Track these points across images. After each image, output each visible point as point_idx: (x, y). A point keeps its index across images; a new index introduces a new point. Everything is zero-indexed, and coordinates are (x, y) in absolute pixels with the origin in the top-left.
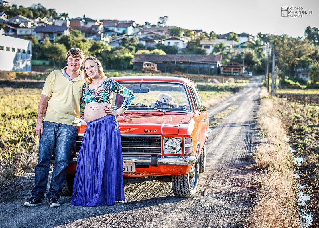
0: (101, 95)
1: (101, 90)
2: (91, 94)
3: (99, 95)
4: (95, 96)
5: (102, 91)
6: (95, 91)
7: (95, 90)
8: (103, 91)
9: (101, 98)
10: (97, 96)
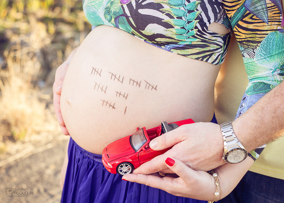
0: (158, 7)
4: (129, 6)
10: (139, 6)
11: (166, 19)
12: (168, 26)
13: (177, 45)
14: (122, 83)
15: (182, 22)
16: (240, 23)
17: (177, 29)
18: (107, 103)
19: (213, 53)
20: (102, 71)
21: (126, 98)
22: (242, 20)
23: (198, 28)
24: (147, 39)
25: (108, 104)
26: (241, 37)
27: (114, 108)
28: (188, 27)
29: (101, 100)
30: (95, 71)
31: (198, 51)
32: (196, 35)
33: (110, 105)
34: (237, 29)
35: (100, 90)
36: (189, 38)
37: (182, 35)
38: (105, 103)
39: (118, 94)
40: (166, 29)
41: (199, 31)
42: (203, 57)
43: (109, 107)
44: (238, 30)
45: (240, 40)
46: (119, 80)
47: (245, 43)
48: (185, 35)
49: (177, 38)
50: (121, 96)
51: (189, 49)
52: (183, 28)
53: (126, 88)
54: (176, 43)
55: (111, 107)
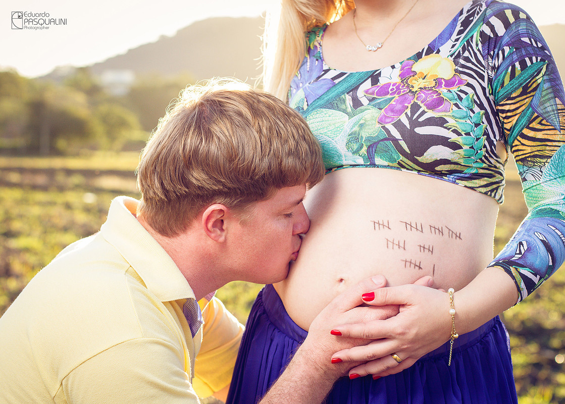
0: (441, 122)
1: (438, 82)
2: (357, 103)
3: (430, 114)
4: (399, 125)
5: (450, 84)
6: (382, 81)
7: (390, 77)
8: (455, 89)
9: (444, 141)
10: (415, 123)
11: (454, 138)
12: (455, 146)
13: (462, 175)
14: (422, 232)
15: (470, 139)
16: (526, 132)
17: (465, 150)
18: (411, 262)
19: (499, 186)
20: (389, 222)
21: (432, 252)
22: (528, 127)
23: (486, 148)
24: (422, 169)
25: (413, 263)
26: (525, 152)
27: (421, 268)
28: (477, 145)
29: (402, 260)
30: (379, 224)
31: (485, 183)
32: (483, 158)
33: (415, 265)
34: (520, 141)
35: (396, 247)
36: (476, 162)
37: (470, 157)
38: (408, 264)
39: (422, 249)
40: (453, 151)
41: (487, 151)
42: (492, 191)
43: (415, 267)
44: (521, 143)
45: (523, 156)
46: (417, 229)
47: (529, 159)
48: (473, 157)
49: (464, 162)
50: (426, 251)
51: (476, 179)
52: (472, 147)
53: (429, 238)
54: (461, 172)
55: (417, 268)
